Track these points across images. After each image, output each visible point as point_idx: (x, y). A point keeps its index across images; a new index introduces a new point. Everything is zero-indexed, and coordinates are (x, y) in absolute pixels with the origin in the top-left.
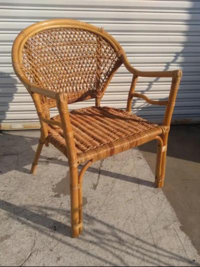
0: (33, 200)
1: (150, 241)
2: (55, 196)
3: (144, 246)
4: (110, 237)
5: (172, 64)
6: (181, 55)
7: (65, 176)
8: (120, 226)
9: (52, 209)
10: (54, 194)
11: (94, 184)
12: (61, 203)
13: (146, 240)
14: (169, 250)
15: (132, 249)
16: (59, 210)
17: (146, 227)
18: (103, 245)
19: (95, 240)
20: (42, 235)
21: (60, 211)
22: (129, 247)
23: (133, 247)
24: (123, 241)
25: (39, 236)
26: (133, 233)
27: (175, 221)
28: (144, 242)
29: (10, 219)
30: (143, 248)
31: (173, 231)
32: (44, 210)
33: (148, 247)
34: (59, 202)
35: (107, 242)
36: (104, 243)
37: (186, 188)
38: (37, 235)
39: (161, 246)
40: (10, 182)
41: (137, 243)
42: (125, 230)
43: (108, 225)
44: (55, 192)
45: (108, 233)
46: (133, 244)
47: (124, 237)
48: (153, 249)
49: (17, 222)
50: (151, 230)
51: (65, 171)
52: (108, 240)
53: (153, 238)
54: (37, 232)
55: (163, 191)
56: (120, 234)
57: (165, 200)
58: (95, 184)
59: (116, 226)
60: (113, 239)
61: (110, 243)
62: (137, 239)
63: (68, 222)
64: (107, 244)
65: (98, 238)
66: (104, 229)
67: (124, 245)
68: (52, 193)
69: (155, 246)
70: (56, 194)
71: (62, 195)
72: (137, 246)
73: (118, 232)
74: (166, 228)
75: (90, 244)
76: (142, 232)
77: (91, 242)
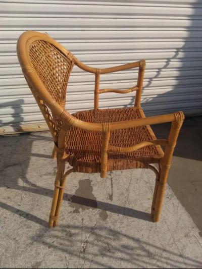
1: (176, 252)
2: (74, 212)
3: (172, 257)
4: (139, 252)
5: (172, 60)
6: (181, 50)
7: (77, 188)
8: (145, 239)
9: (75, 227)
11: (109, 194)
12: (83, 219)
13: (172, 251)
14: (194, 259)
15: (162, 262)
16: (82, 227)
17: (169, 237)
18: (135, 261)
19: (126, 257)
20: (72, 258)
21: (83, 228)
22: (158, 260)
23: (162, 260)
24: (151, 254)
25: (70, 259)
26: (158, 244)
27: (193, 228)
28: (171, 253)
29: (35, 243)
30: (171, 260)
31: (193, 238)
32: (67, 229)
33: (176, 258)
34: (80, 219)
35: (137, 257)
36: (135, 259)
37: (196, 190)
38: (67, 259)
39: (187, 256)
40: (22, 199)
41: (165, 254)
42: (151, 242)
43: (133, 239)
44: (73, 207)
45: (136, 248)
46: (161, 256)
47: (152, 250)
48: (181, 259)
49: (43, 246)
50: (174, 239)
51: (76, 181)
52: (138, 255)
53: (178, 249)
54: (67, 255)
55: (176, 196)
56: (147, 248)
57: (180, 205)
58: (111, 194)
59: (141, 239)
60: (143, 253)
61: (140, 258)
62: (164, 250)
63: (95, 240)
64: (138, 260)
65: (127, 254)
66: (131, 243)
67: (153, 258)
68: (70, 208)
69: (181, 256)
70: (74, 209)
71: (80, 210)
72: (165, 258)
73: (144, 245)
74: (187, 236)
75: (122, 262)
76: (166, 243)
77: (122, 259)
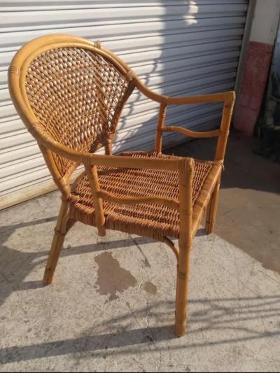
0: (86, 319)
1: (252, 295)
2: (111, 299)
3: (250, 302)
4: (214, 313)
5: (151, 75)
6: (160, 61)
7: (97, 268)
8: (213, 296)
9: (125, 317)
10: (107, 297)
11: (143, 261)
12: (128, 304)
13: (247, 296)
14: (272, 294)
15: (244, 312)
16: (133, 313)
17: (236, 282)
18: (216, 326)
19: (205, 325)
20: (142, 356)
21: (135, 314)
22: (240, 313)
23: (243, 310)
24: (229, 309)
25: (141, 359)
26: (230, 296)
27: (253, 262)
28: (248, 299)
29: (81, 361)
30: (252, 306)
31: (260, 274)
32: (116, 324)
33: (256, 302)
34: (124, 304)
35: (216, 320)
36: (215, 323)
37: (233, 221)
38: (137, 360)
39: (264, 295)
40: (26, 312)
41: (243, 303)
42: (221, 296)
43: (200, 301)
44: (106, 294)
45: (209, 310)
46: (240, 307)
47: (227, 304)
48: (260, 301)
49: (95, 360)
50: (242, 283)
51: (89, 260)
52: (216, 317)
53: (252, 291)
54: (134, 356)
55: (217, 235)
56: (221, 304)
57: (227, 243)
58: (144, 259)
59: (208, 297)
60: (219, 312)
61: (220, 319)
62: (240, 299)
63: (157, 322)
64: (219, 322)
65: (204, 321)
66: (200, 307)
67: (234, 313)
68: (103, 296)
69: (259, 297)
70: (109, 295)
71: (118, 293)
72: (245, 307)
73: (216, 303)
74: (252, 273)
75: (203, 332)
76: (238, 290)
77: (201, 330)
